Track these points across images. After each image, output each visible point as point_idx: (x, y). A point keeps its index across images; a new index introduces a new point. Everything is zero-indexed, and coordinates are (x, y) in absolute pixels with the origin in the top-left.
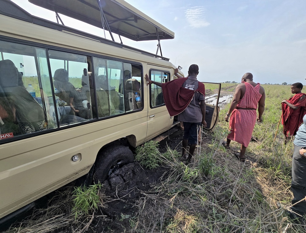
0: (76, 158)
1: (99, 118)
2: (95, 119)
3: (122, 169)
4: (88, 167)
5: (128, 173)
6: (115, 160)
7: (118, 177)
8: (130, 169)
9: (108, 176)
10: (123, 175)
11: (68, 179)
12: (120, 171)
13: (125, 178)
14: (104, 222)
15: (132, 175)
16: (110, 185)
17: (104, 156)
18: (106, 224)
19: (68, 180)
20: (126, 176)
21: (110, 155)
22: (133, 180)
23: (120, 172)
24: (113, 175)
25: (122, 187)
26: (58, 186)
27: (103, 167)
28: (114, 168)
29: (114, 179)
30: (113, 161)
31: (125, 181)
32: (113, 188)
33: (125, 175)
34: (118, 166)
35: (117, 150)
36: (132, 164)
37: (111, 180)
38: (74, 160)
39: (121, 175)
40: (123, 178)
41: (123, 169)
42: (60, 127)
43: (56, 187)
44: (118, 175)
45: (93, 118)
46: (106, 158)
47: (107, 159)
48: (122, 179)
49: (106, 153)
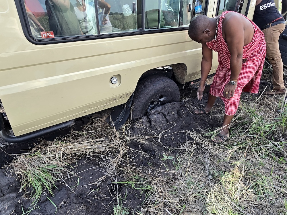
0: (115, 80)
1: (146, 30)
2: (140, 30)
3: (164, 107)
4: (127, 95)
5: (171, 112)
6: (157, 94)
7: (160, 116)
8: (175, 109)
9: (147, 112)
10: (166, 114)
11: (106, 103)
12: (162, 108)
13: (167, 117)
14: (143, 157)
15: (176, 115)
16: (150, 122)
17: (145, 86)
18: (145, 159)
19: (106, 106)
20: (170, 116)
21: (152, 86)
22: (177, 122)
23: (162, 110)
24: (153, 111)
25: (164, 127)
26: (96, 109)
27: (143, 99)
28: (154, 104)
29: (155, 116)
30: (155, 94)
31: (167, 121)
32: (152, 126)
33: (168, 114)
34: (159, 103)
35: (162, 81)
36: (177, 103)
37: (151, 117)
38: (113, 82)
39: (163, 113)
40: (165, 117)
41: (166, 106)
42: (100, 34)
43: (93, 110)
44: (159, 113)
45: (138, 28)
46: (146, 89)
47: (148, 90)
48: (165, 119)
49: (147, 83)
